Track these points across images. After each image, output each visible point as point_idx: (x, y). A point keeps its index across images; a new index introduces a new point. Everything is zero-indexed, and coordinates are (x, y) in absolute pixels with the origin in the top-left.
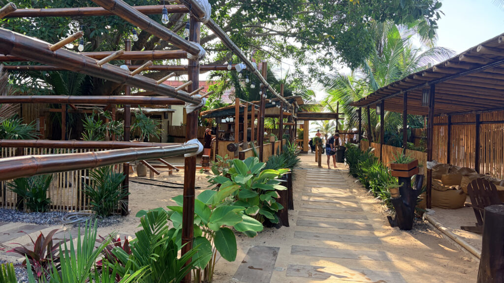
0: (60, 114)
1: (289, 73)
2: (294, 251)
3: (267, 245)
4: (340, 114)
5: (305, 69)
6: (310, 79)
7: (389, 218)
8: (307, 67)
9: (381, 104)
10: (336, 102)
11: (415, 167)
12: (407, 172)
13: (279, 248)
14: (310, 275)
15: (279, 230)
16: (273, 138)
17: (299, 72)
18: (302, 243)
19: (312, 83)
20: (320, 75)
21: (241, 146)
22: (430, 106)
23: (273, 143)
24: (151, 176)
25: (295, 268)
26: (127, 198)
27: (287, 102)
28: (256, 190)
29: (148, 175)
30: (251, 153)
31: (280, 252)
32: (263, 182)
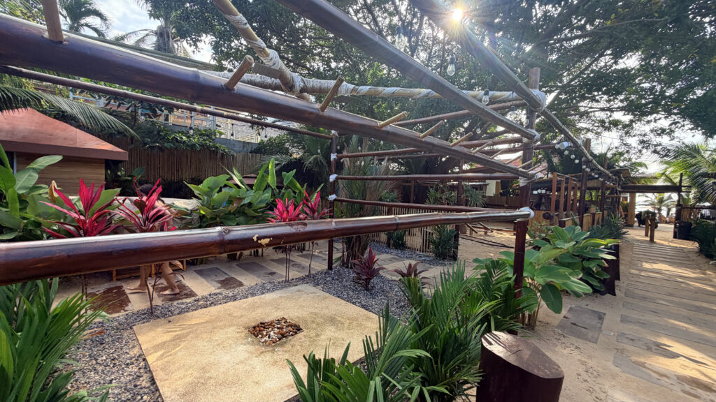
0: (410, 187)
1: (612, 146)
2: (624, 320)
3: (589, 307)
4: (684, 186)
5: (633, 141)
6: (640, 151)
8: (636, 138)
10: (679, 174)
13: (605, 314)
14: (649, 349)
15: (603, 297)
16: (593, 209)
17: (625, 144)
18: (634, 315)
19: (642, 154)
20: (656, 146)
21: (556, 215)
23: (594, 215)
24: (471, 233)
25: (627, 336)
26: (457, 248)
27: (610, 175)
28: (578, 256)
29: (468, 233)
30: (571, 222)
31: (606, 317)
32: (586, 249)
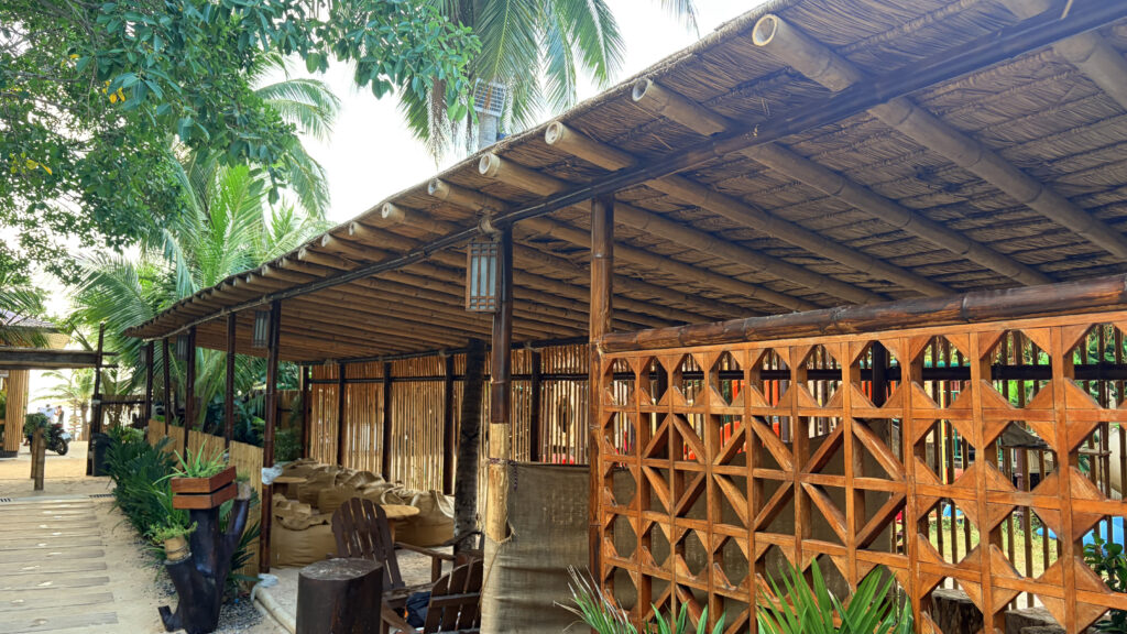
4: (108, 354)
7: (164, 611)
9: (189, 336)
11: (229, 484)
12: (209, 496)
22: (270, 347)
